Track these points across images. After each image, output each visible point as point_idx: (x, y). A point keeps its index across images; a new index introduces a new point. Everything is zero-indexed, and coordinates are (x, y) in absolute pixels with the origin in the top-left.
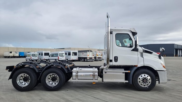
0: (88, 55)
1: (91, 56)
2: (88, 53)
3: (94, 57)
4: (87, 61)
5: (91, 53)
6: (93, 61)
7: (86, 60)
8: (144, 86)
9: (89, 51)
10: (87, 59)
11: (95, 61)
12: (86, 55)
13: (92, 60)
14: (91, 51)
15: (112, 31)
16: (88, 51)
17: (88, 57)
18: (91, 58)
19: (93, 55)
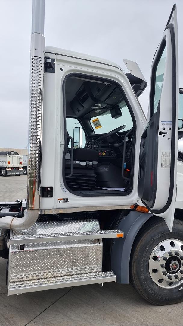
0: (9, 163)
1: (15, 165)
2: (9, 158)
3: (22, 166)
4: (6, 175)
5: (15, 157)
6: (19, 175)
7: (3, 173)
8: (171, 284)
9: (12, 153)
10: (6, 171)
11: (24, 174)
12: (5, 162)
13: (17, 173)
14: (16, 154)
15: (53, 60)
16: (10, 153)
17: (9, 166)
18: (15, 169)
19: (21, 163)
